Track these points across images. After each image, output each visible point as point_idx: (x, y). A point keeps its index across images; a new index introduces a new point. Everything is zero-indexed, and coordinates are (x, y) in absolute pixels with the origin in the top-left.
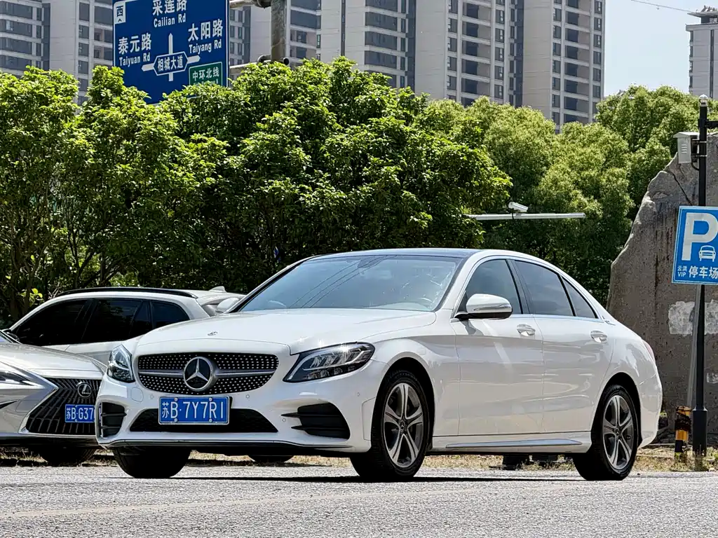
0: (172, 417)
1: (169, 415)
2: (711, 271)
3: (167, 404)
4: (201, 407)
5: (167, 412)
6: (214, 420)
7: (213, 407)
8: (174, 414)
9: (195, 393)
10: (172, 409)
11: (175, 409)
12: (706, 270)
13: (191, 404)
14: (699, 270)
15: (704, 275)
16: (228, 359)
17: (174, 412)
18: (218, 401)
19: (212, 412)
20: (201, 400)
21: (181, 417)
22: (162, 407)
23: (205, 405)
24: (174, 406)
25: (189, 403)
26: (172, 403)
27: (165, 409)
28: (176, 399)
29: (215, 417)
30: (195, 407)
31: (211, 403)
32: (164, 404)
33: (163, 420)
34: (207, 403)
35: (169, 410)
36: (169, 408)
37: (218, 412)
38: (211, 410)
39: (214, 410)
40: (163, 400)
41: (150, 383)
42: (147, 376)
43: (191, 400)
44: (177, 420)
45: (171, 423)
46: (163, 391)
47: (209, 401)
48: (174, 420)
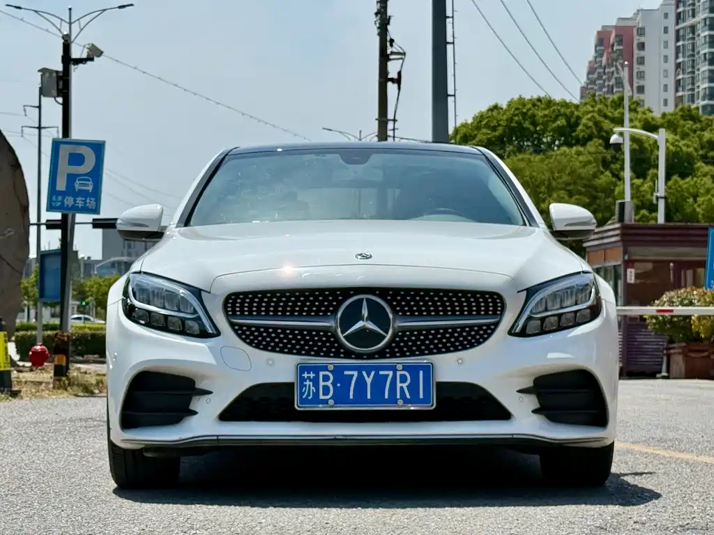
0: (322, 397)
1: (316, 394)
2: (88, 201)
3: (312, 375)
4: (379, 382)
5: (312, 388)
6: (406, 401)
7: (403, 379)
8: (326, 393)
9: (359, 356)
10: (322, 383)
11: (329, 384)
12: (82, 201)
13: (361, 376)
14: (75, 201)
15: (80, 205)
16: (422, 298)
17: (326, 388)
18: (413, 370)
19: (402, 388)
22: (302, 380)
23: (386, 376)
25: (355, 373)
26: (321, 374)
27: (307, 383)
28: (331, 367)
29: (408, 396)
30: (369, 380)
31: (398, 373)
32: (306, 375)
33: (303, 401)
34: (391, 373)
35: (316, 384)
36: (315, 382)
37: (413, 388)
38: (399, 385)
39: (405, 385)
40: (302, 369)
41: (257, 339)
42: (249, 327)
43: (359, 369)
44: (331, 402)
45: (321, 407)
46: (290, 352)
47: (394, 369)
48: (326, 402)
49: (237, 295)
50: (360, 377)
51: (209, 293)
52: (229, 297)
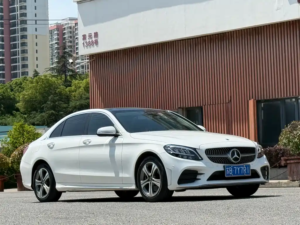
0: (230, 174)
1: (229, 173)
3: (228, 168)
4: (241, 169)
6: (245, 174)
7: (245, 169)
8: (231, 173)
9: (236, 164)
10: (230, 170)
17: (231, 171)
18: (246, 166)
19: (244, 171)
20: (240, 166)
21: (234, 173)
23: (242, 168)
24: (231, 169)
25: (236, 168)
26: (230, 168)
28: (232, 166)
30: (239, 169)
32: (227, 168)
33: (227, 175)
34: (242, 167)
35: (229, 171)
37: (247, 171)
41: (215, 160)
42: (213, 157)
43: (236, 166)
44: (232, 175)
45: (230, 176)
46: (222, 163)
47: (243, 166)
48: (231, 175)
49: (208, 149)
50: (237, 169)
51: (199, 149)
52: (206, 150)
